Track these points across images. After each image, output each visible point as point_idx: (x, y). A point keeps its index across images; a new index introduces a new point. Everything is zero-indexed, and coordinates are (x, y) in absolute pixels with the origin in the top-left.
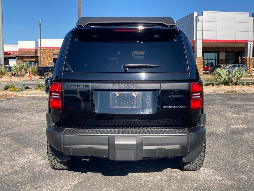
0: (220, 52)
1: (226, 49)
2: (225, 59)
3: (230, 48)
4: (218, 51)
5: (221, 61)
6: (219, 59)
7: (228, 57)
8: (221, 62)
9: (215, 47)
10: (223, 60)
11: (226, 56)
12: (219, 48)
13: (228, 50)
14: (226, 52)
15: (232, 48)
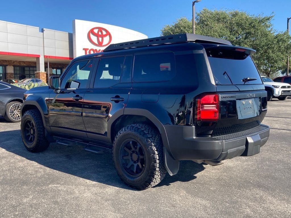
0: (7, 65)
1: (14, 63)
2: (13, 73)
3: (17, 62)
4: (5, 64)
5: (9, 75)
6: (7, 73)
7: (15, 71)
8: (9, 77)
9: (2, 60)
10: (11, 74)
11: (14, 70)
12: (6, 61)
13: (15, 64)
14: (14, 66)
15: (20, 62)
